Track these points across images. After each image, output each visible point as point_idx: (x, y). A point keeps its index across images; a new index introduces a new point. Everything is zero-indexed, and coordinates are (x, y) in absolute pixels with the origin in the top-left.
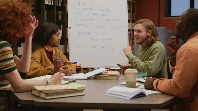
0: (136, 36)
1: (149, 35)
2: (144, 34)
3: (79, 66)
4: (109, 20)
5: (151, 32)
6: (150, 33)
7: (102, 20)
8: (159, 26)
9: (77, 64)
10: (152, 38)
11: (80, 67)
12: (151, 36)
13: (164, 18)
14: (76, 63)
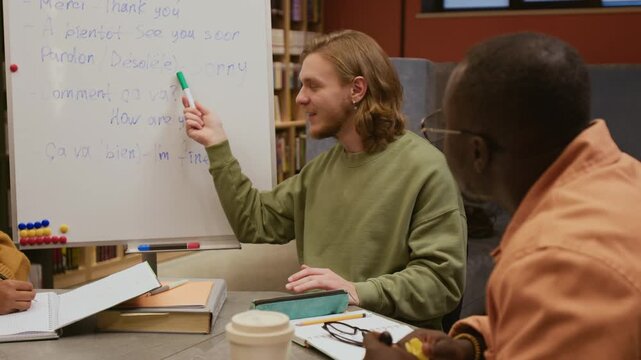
0: (305, 104)
1: (358, 97)
2: (330, 94)
3: (59, 235)
4: (192, 35)
5: (361, 85)
6: (360, 89)
7: (157, 33)
8: (402, 55)
9: (47, 229)
10: (372, 109)
11: (63, 241)
12: (365, 98)
13: (420, 16)
14: (45, 224)
